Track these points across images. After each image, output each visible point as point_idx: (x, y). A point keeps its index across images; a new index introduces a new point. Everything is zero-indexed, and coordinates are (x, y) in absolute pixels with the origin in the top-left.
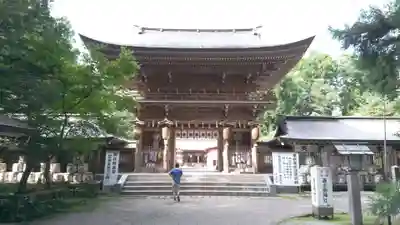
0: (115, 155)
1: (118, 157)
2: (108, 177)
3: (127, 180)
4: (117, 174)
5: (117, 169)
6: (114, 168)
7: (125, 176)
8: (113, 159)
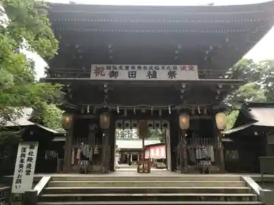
0: (32, 147)
1: (35, 151)
2: (19, 181)
3: (47, 185)
4: (32, 175)
5: (33, 170)
6: (29, 166)
7: (45, 179)
8: (27, 154)
